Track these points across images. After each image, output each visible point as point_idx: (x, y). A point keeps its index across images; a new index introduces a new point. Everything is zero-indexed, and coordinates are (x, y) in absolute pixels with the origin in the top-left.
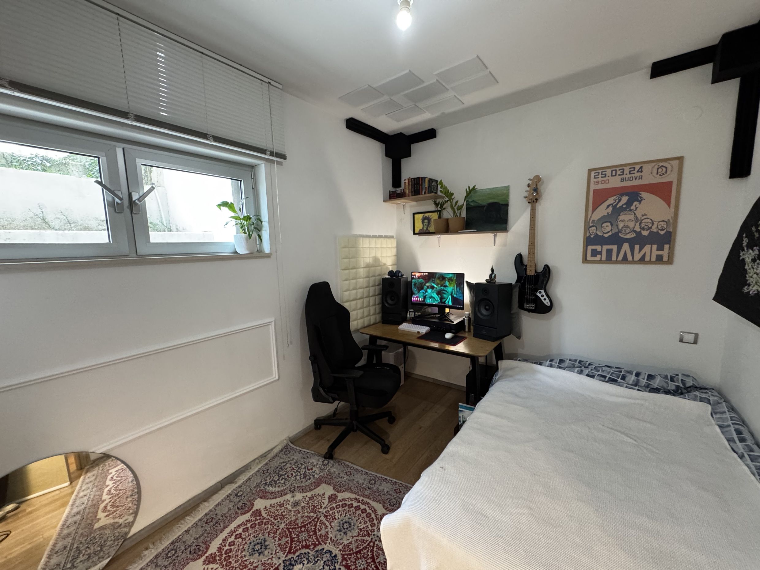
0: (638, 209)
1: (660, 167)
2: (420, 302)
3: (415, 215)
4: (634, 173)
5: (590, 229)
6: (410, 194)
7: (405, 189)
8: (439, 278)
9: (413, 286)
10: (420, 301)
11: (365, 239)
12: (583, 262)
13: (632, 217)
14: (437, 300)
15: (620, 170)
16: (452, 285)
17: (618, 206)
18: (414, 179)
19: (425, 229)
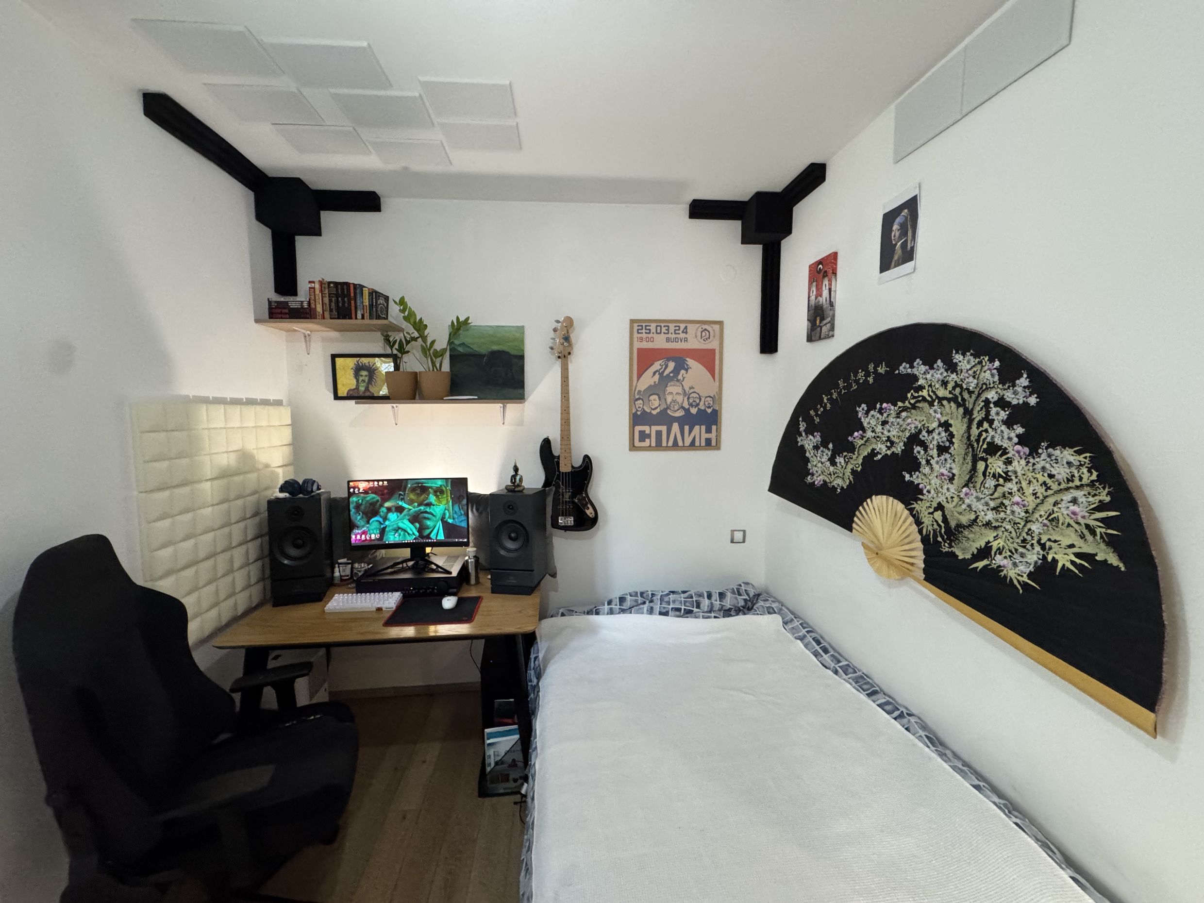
0: (685, 379)
1: (704, 331)
2: (373, 543)
3: (339, 361)
4: (679, 334)
5: (636, 402)
6: (327, 314)
7: (312, 302)
8: (413, 490)
9: (353, 511)
10: (371, 540)
11: (212, 407)
12: (630, 450)
13: (680, 390)
14: (411, 533)
15: (664, 326)
16: (444, 502)
17: (665, 374)
18: (336, 284)
19: (362, 389)
